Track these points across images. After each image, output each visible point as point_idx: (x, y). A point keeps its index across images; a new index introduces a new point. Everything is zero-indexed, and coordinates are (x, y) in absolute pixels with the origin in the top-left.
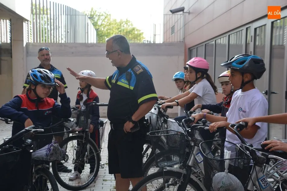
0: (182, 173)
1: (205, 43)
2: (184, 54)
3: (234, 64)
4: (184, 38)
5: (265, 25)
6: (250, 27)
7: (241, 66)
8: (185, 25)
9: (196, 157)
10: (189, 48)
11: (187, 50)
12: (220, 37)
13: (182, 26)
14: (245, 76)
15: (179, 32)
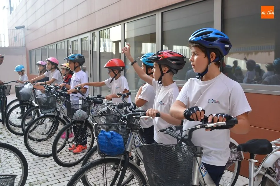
0: (55, 116)
1: (41, 48)
2: (26, 54)
3: (70, 58)
4: (25, 45)
5: (78, 40)
6: (69, 40)
7: (73, 59)
8: (25, 36)
9: (62, 107)
10: (30, 51)
11: (28, 52)
12: (50, 45)
13: (23, 37)
14: (75, 64)
15: (21, 40)
